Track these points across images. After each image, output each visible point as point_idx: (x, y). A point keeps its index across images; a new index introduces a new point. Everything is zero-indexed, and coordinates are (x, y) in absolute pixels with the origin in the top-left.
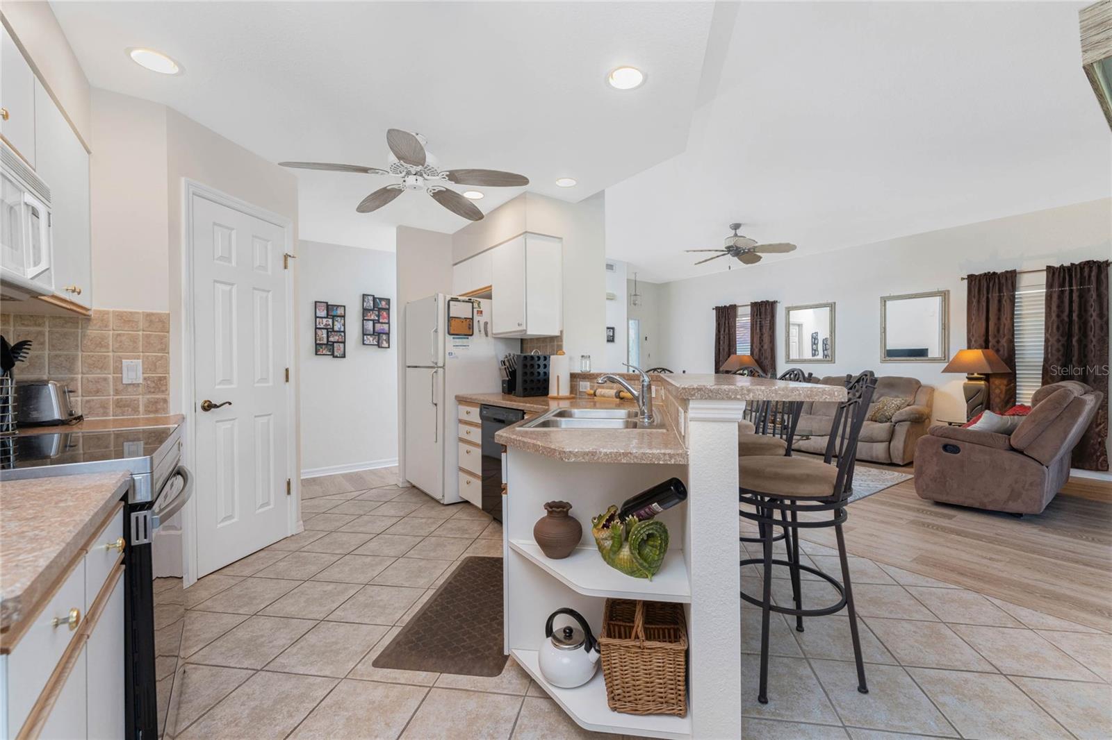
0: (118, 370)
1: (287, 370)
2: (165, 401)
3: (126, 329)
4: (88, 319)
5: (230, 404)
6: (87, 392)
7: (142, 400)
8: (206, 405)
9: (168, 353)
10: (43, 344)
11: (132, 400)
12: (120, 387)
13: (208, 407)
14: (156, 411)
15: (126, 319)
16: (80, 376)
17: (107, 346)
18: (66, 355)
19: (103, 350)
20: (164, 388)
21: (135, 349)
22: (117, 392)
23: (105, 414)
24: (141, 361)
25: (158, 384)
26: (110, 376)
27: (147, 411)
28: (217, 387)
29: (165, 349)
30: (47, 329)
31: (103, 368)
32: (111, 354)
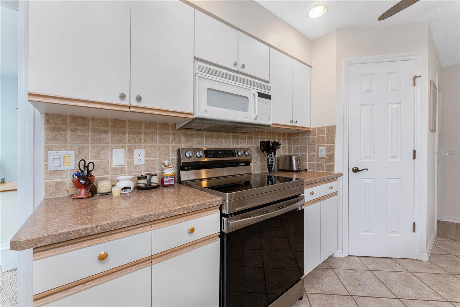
0: (318, 152)
1: (414, 151)
2: (333, 166)
3: (321, 134)
4: (310, 131)
5: (367, 170)
6: (309, 160)
7: (325, 165)
8: (355, 169)
9: (335, 144)
10: (299, 142)
11: (322, 164)
12: (319, 159)
13: (356, 170)
14: (330, 170)
15: (321, 130)
16: (308, 154)
17: (315, 142)
18: (305, 146)
19: (314, 144)
20: (333, 160)
21: (323, 143)
22: (318, 161)
23: (314, 169)
24: (325, 148)
25: (331, 158)
26: (316, 154)
27: (327, 170)
28: (362, 160)
29: (333, 142)
30: (300, 137)
31: (314, 151)
32: (316, 145)
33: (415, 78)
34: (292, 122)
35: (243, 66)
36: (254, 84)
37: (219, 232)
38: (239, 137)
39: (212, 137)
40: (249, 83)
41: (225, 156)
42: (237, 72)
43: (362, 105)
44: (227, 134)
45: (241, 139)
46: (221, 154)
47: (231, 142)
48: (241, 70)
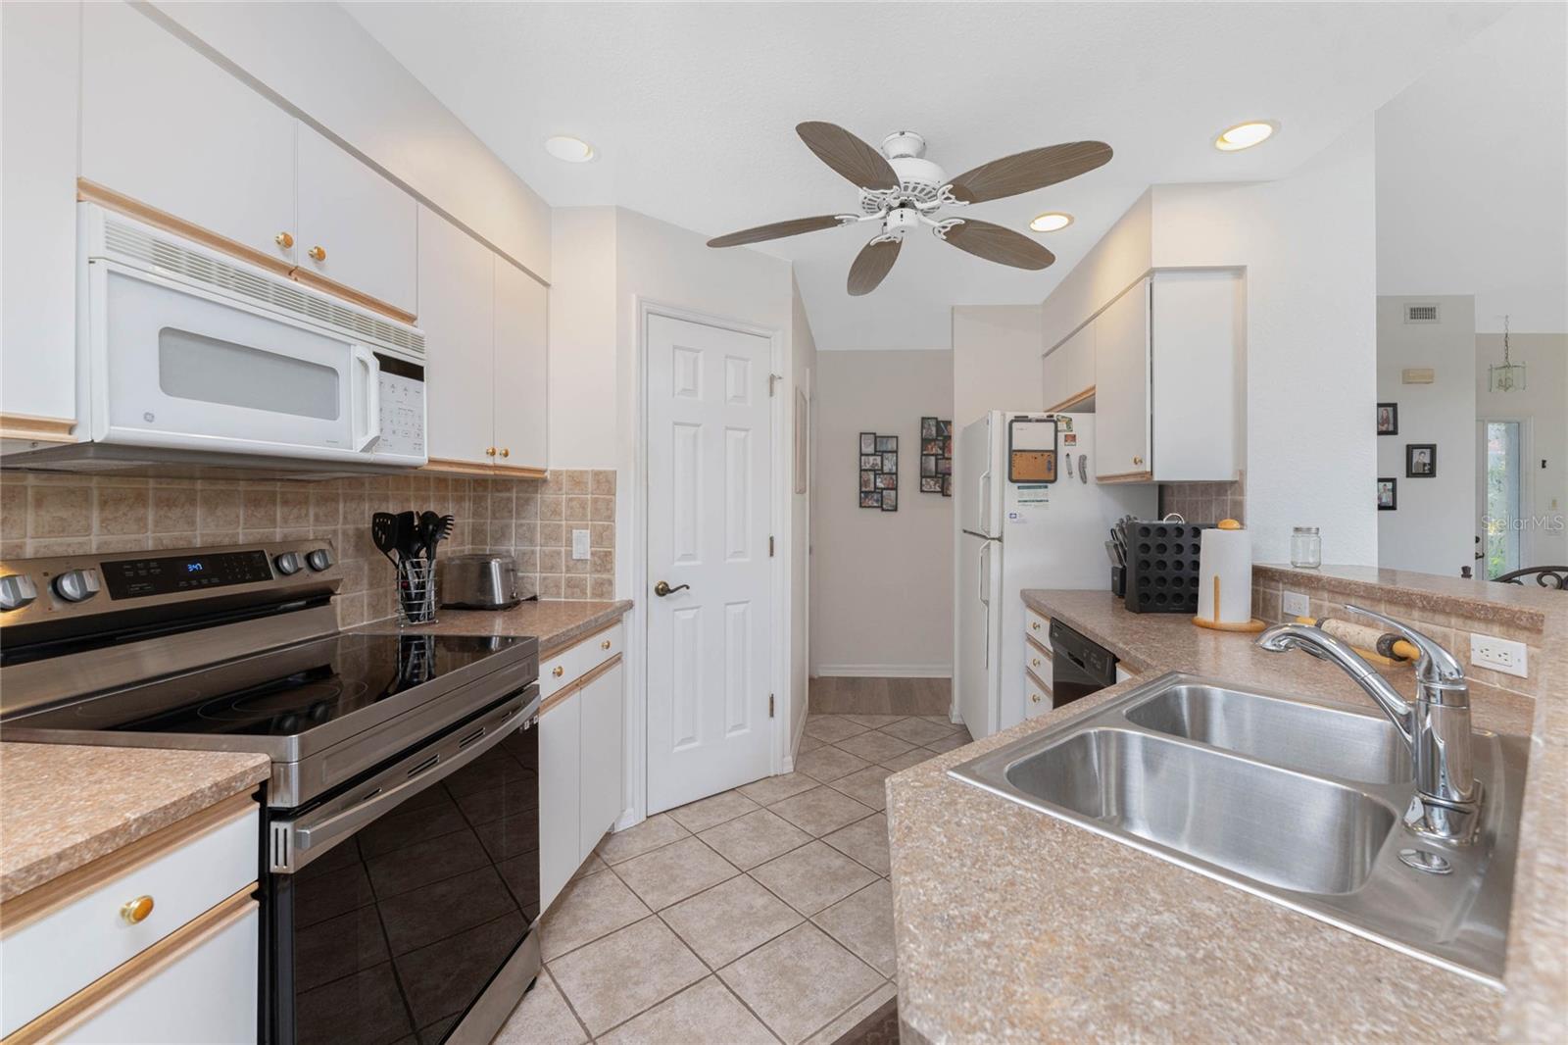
0: (569, 542)
1: (772, 539)
2: (610, 583)
3: (576, 492)
4: (545, 481)
5: (688, 588)
6: (544, 569)
7: (590, 579)
8: (660, 587)
9: (614, 521)
10: (510, 511)
11: (582, 580)
12: (571, 563)
13: (663, 591)
14: (601, 595)
15: (577, 479)
16: (538, 548)
17: (560, 514)
18: (528, 524)
19: (558, 518)
20: (609, 567)
21: (584, 517)
22: (568, 570)
23: (558, 595)
24: (589, 531)
25: (604, 561)
26: (563, 549)
27: (594, 595)
28: (677, 564)
29: (610, 517)
30: (514, 495)
31: (557, 539)
32: (564, 523)
33: (772, 378)
34: (493, 453)
35: (319, 256)
36: (363, 325)
37: (256, 878)
38: (279, 496)
39: (141, 499)
40: (342, 318)
41: (215, 580)
42: (290, 271)
43: (676, 424)
44: (221, 486)
45: (285, 503)
46: (196, 575)
47: (238, 517)
48: (309, 265)
